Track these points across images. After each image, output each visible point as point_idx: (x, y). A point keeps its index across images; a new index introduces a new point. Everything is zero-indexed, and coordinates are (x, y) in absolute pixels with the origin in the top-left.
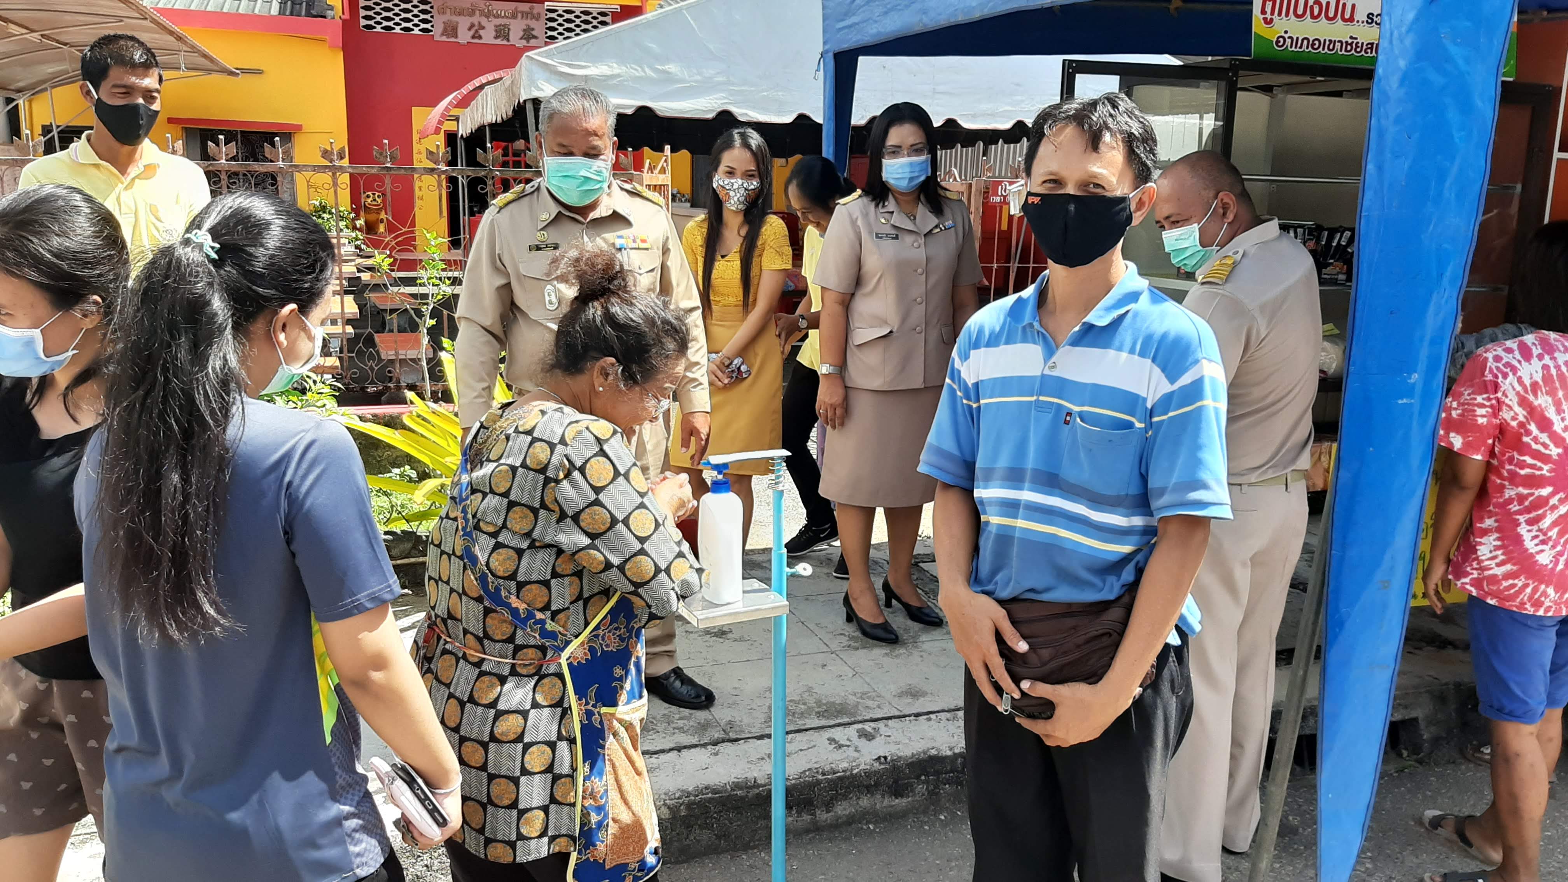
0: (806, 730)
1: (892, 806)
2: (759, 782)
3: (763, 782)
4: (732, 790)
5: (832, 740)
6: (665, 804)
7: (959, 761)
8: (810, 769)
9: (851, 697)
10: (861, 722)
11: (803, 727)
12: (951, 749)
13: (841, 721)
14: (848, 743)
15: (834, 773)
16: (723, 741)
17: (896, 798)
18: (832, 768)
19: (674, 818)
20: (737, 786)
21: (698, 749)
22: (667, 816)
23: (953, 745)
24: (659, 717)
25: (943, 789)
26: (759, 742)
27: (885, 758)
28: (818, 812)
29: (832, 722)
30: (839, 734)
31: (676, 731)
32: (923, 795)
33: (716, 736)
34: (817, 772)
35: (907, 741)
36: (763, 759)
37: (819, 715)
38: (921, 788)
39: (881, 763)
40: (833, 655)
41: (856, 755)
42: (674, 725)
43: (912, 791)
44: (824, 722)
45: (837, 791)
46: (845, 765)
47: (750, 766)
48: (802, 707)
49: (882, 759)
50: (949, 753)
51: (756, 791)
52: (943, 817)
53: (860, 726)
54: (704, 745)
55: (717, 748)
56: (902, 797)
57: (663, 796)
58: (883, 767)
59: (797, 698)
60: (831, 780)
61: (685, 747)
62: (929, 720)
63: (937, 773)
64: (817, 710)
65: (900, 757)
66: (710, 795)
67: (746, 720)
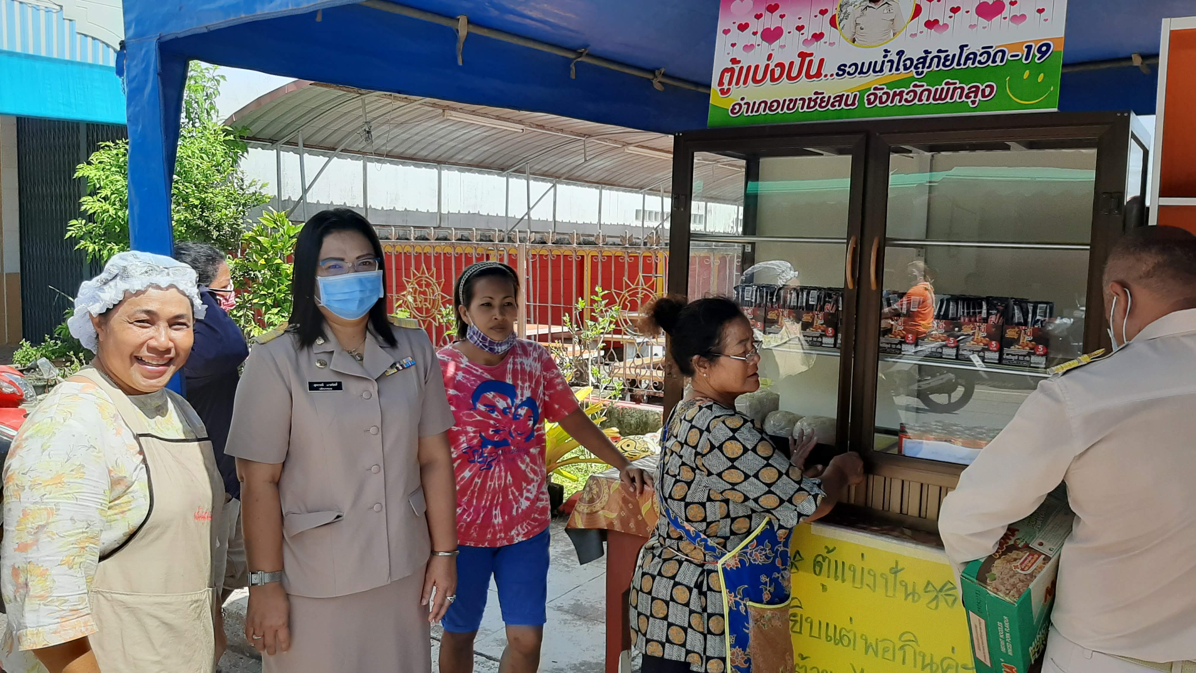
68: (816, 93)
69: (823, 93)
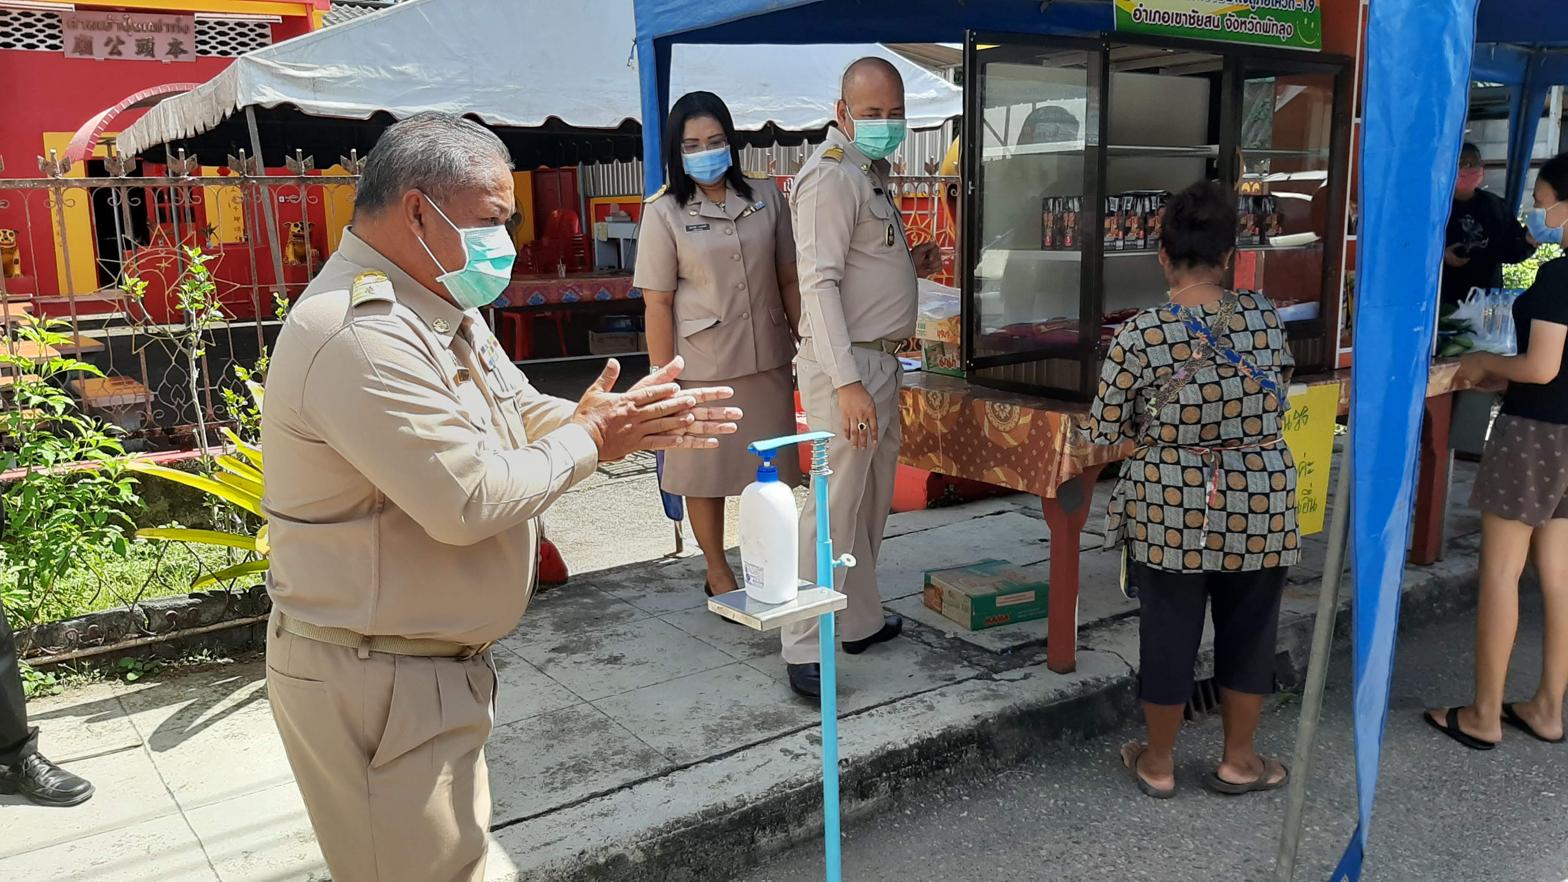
0: (754, 745)
1: (859, 810)
2: (729, 806)
3: (733, 806)
4: (704, 819)
5: (785, 751)
6: (638, 847)
7: (916, 751)
8: (777, 785)
9: (782, 705)
10: (804, 728)
11: (749, 743)
12: (906, 742)
13: (785, 730)
14: (804, 752)
15: (802, 785)
16: (673, 770)
17: (863, 800)
18: (798, 780)
19: (649, 860)
20: (707, 814)
21: (650, 783)
22: (642, 860)
23: (907, 737)
24: (590, 755)
25: (904, 783)
26: (712, 765)
27: (846, 760)
28: (791, 827)
29: (776, 733)
30: (787, 743)
31: (617, 767)
32: (887, 792)
33: (662, 765)
34: (785, 786)
35: (861, 740)
36: (723, 782)
37: (759, 727)
38: (884, 787)
39: (843, 767)
40: (742, 665)
41: (816, 762)
42: (610, 762)
43: (876, 790)
44: (767, 735)
45: (806, 803)
46: (810, 774)
47: (713, 791)
48: (737, 722)
49: (844, 763)
50: (905, 746)
51: (729, 816)
52: (909, 812)
53: (807, 732)
54: (655, 777)
55: (670, 778)
56: (868, 798)
57: (634, 839)
58: (846, 770)
59: (727, 714)
60: (800, 792)
61: (635, 783)
62: (871, 715)
63: (897, 768)
64: (755, 722)
65: (861, 758)
66: (683, 829)
67: (686, 745)
68: (1193, 11)
69: (1197, 12)
